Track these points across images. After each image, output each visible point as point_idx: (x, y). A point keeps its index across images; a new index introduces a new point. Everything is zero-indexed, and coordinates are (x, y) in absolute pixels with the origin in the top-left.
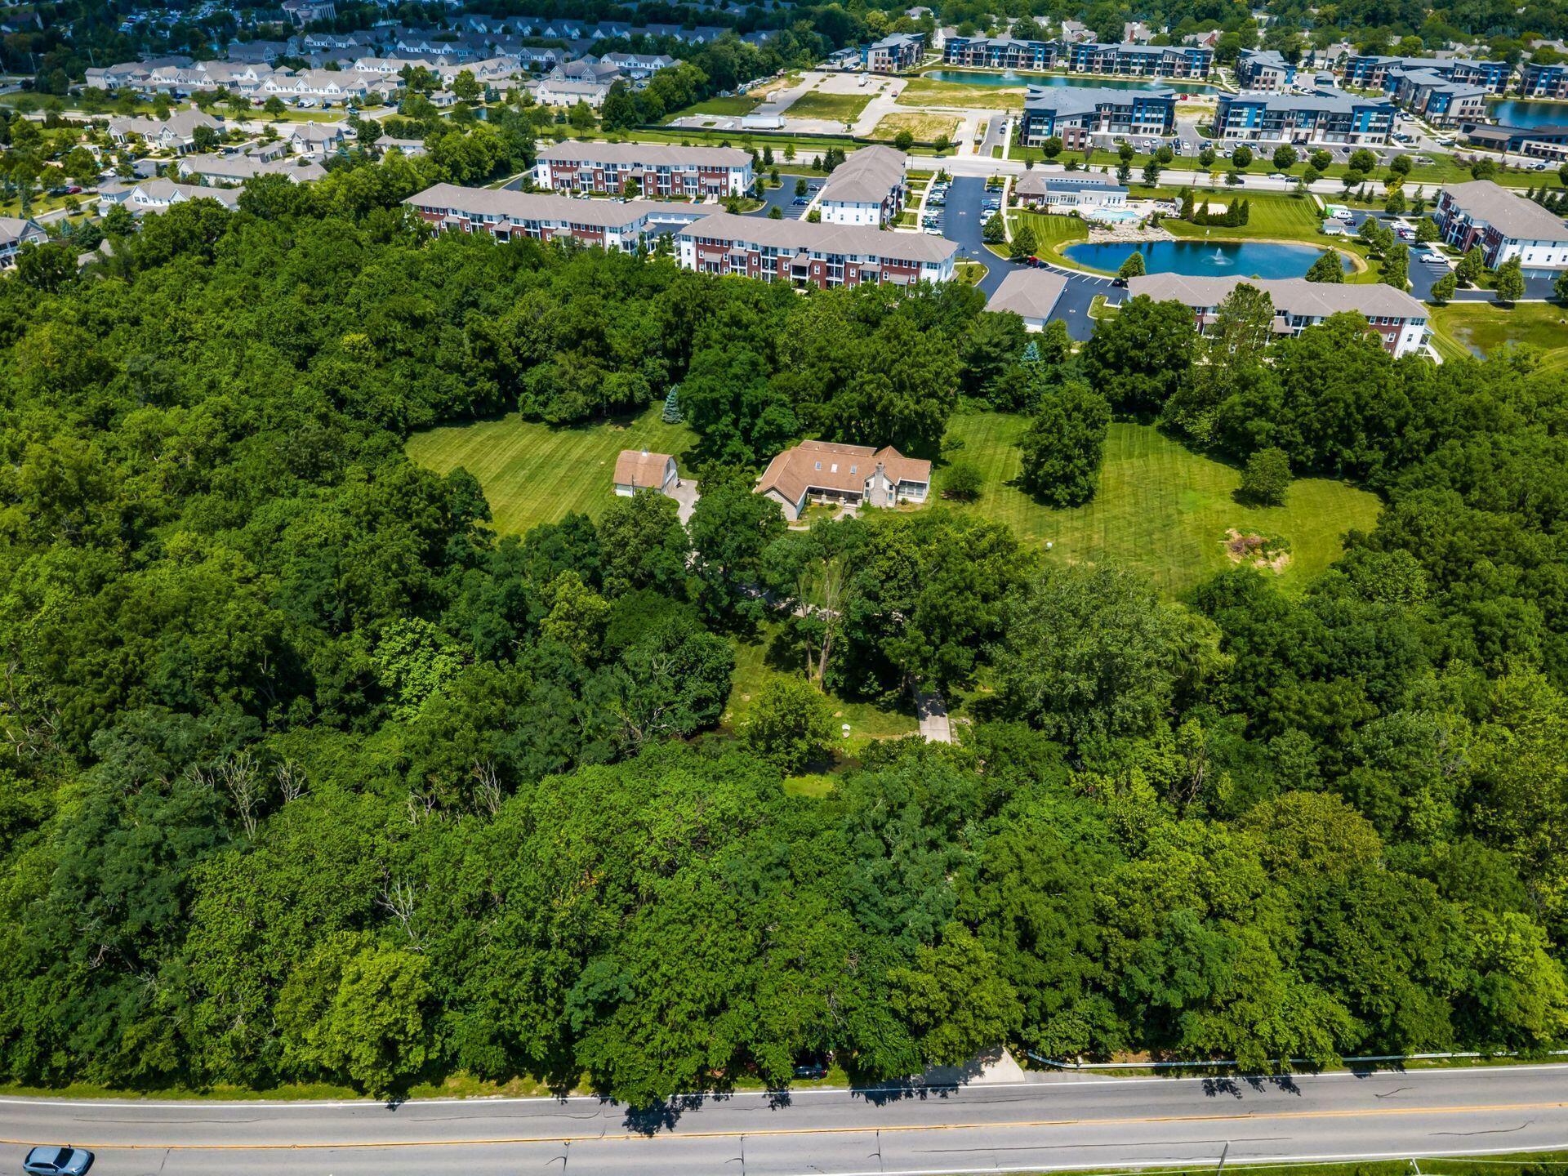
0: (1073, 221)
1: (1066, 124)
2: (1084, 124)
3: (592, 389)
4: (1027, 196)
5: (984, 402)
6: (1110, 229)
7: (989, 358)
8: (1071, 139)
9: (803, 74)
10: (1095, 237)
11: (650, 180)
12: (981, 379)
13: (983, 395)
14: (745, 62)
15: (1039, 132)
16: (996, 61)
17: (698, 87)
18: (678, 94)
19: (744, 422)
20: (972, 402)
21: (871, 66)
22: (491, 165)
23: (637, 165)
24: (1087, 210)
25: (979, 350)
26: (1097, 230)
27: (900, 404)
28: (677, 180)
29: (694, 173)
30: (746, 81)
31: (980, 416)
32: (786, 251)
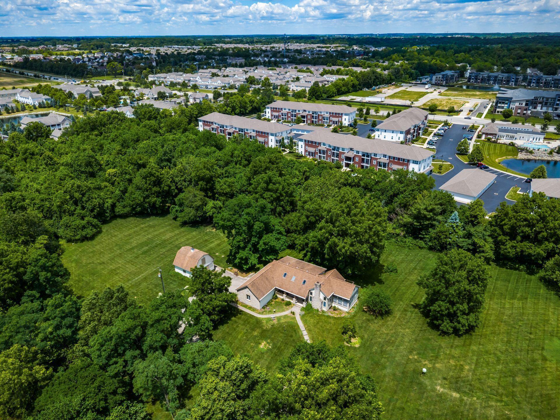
0: (510, 147)
1: (517, 104)
2: (526, 105)
3: (197, 209)
4: (487, 134)
5: (422, 243)
6: (531, 152)
7: (425, 218)
8: (519, 111)
9: (403, 84)
10: (521, 156)
11: (309, 117)
12: (421, 230)
13: (421, 239)
14: (377, 78)
15: (503, 107)
16: (492, 82)
17: (354, 86)
18: (343, 88)
19: (254, 240)
20: (414, 242)
21: (434, 82)
22: (250, 108)
23: (305, 111)
24: (519, 143)
25: (419, 212)
26: (524, 153)
27: (341, 244)
28: (320, 118)
29: (328, 115)
30: (377, 85)
31: (417, 250)
32: (343, 149)
